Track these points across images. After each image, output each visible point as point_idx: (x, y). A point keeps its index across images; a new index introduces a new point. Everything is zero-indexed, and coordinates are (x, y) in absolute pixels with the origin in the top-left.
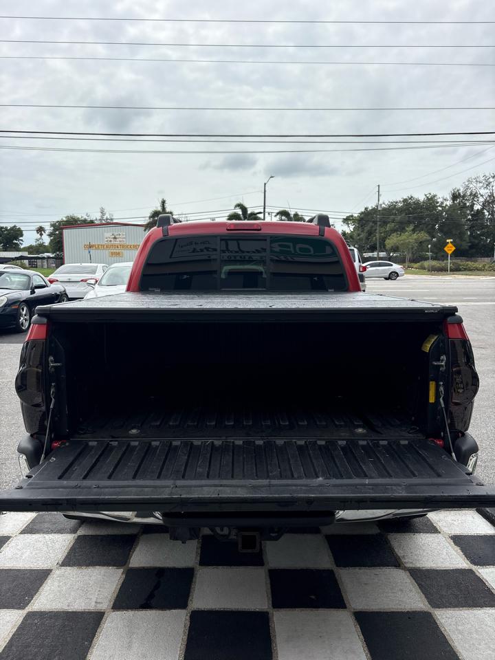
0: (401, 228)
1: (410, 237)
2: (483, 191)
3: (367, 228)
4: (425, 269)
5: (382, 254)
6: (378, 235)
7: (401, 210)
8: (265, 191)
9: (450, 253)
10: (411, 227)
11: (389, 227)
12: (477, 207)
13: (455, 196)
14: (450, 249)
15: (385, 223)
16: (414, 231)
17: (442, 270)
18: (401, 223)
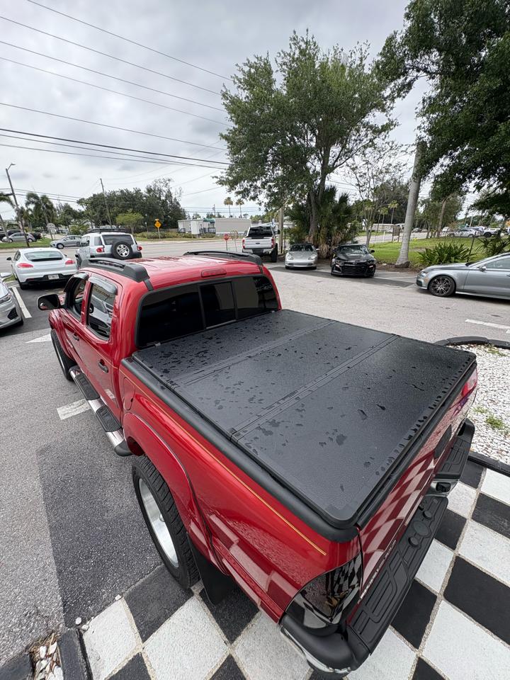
0: (124, 210)
1: (132, 217)
2: (164, 189)
3: (98, 209)
4: (145, 237)
5: (114, 227)
6: (108, 214)
7: (119, 198)
8: (9, 176)
9: (158, 227)
10: (131, 210)
11: (115, 209)
12: (163, 198)
13: (149, 191)
14: (158, 225)
15: (111, 206)
16: (133, 212)
17: (156, 238)
18: (123, 207)
